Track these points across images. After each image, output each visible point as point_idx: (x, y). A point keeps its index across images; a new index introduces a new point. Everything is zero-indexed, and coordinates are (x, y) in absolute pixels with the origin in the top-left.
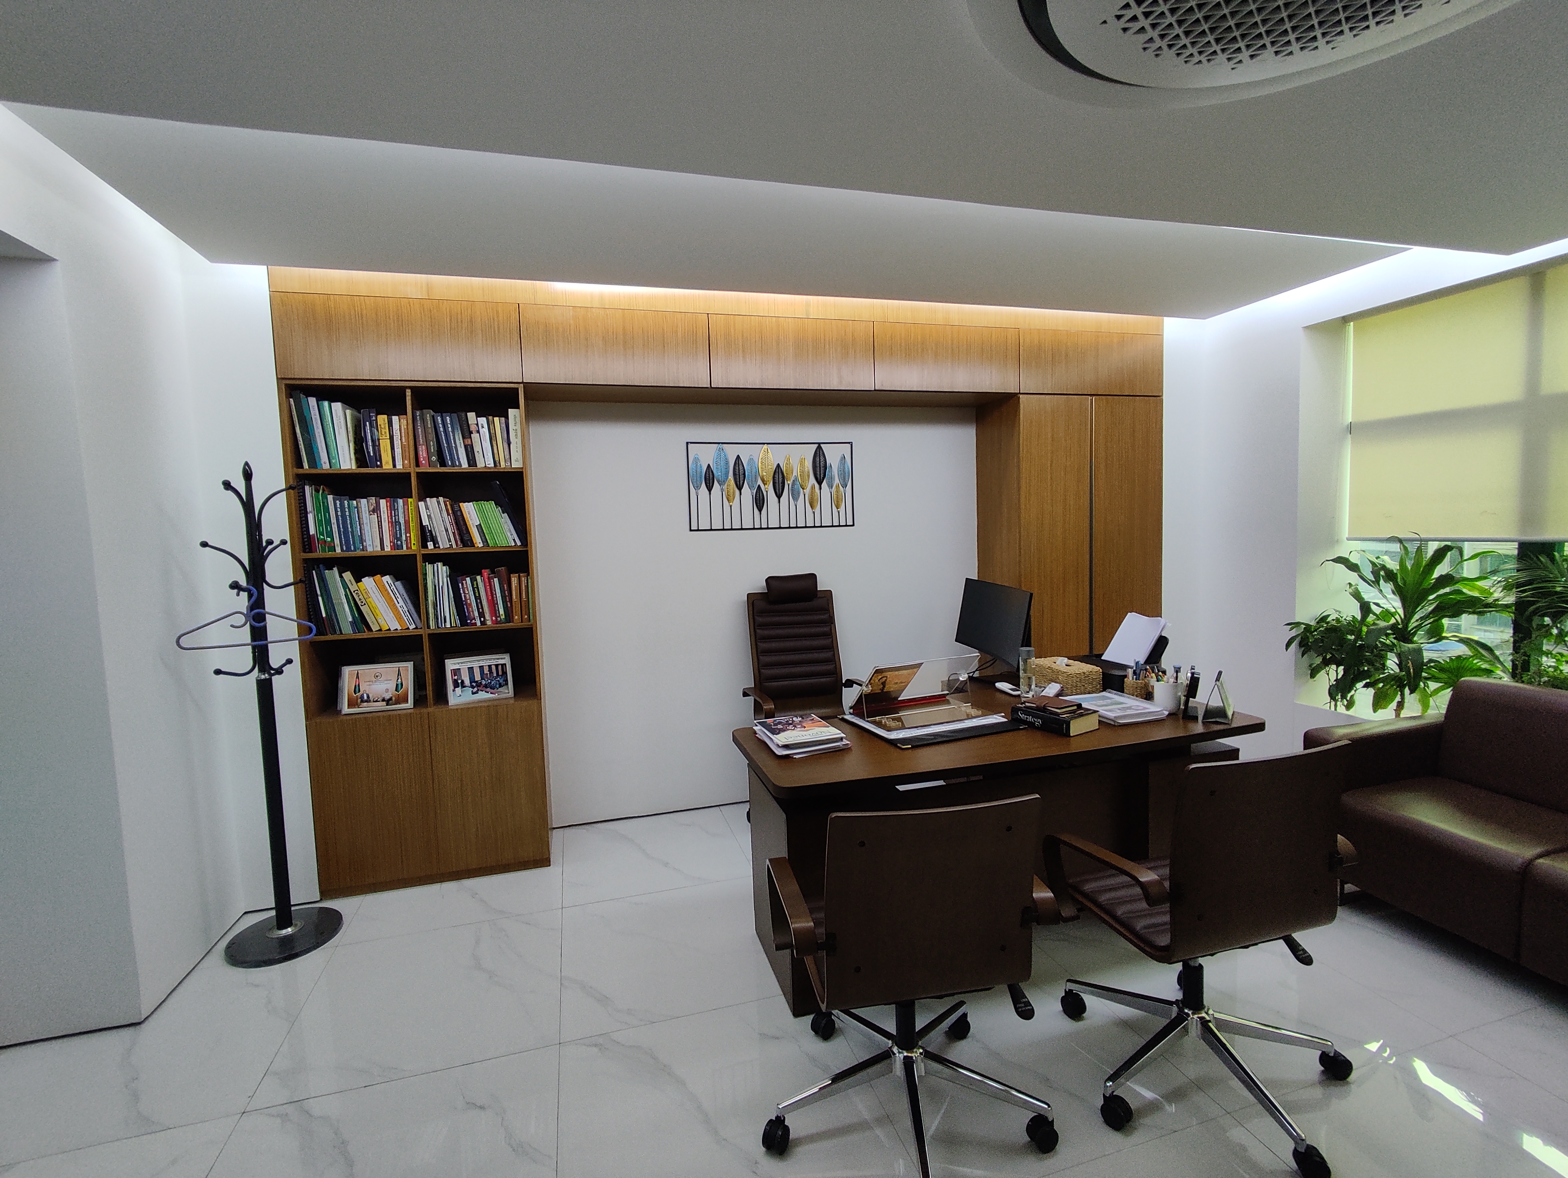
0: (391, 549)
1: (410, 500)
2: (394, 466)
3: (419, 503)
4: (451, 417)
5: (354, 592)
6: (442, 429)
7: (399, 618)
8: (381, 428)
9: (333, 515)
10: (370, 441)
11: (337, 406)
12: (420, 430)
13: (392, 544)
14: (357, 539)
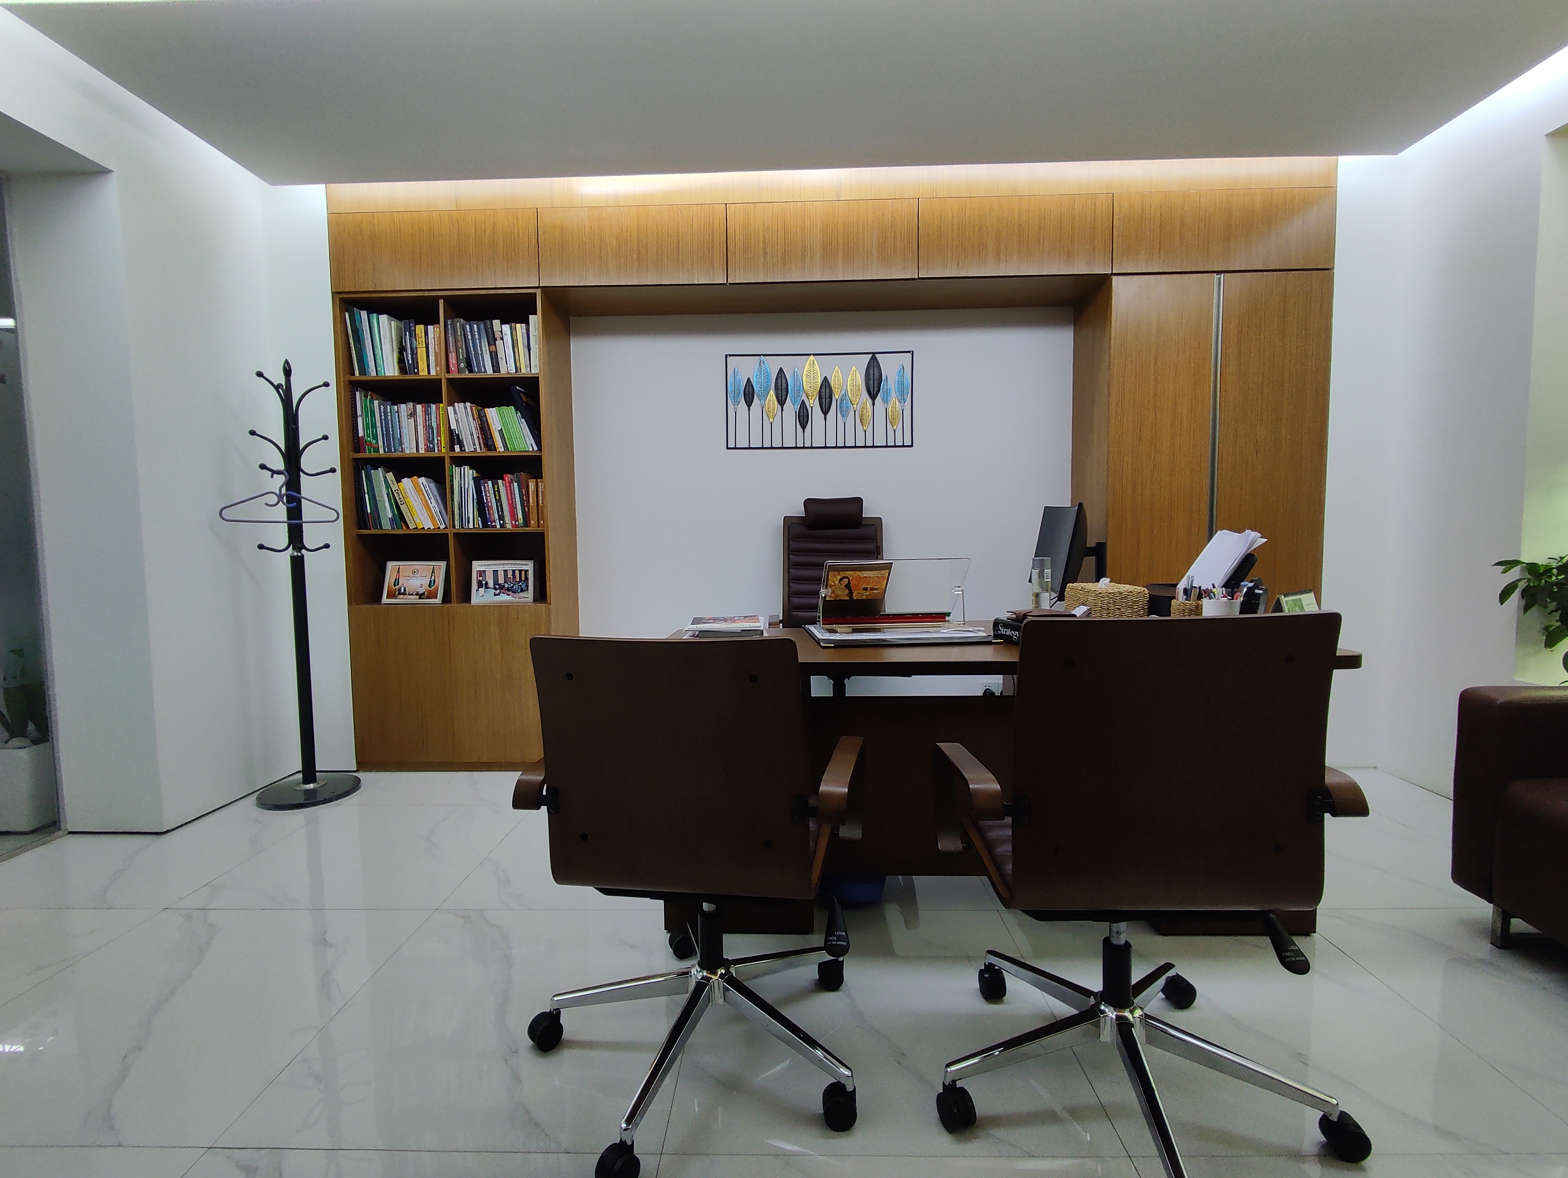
0: (425, 451)
1: (441, 405)
2: (429, 372)
3: (448, 408)
4: (478, 325)
5: (395, 491)
6: (470, 337)
7: (432, 518)
8: (419, 337)
9: (378, 418)
10: (409, 349)
11: (384, 318)
12: (450, 338)
13: (425, 447)
14: (397, 442)
